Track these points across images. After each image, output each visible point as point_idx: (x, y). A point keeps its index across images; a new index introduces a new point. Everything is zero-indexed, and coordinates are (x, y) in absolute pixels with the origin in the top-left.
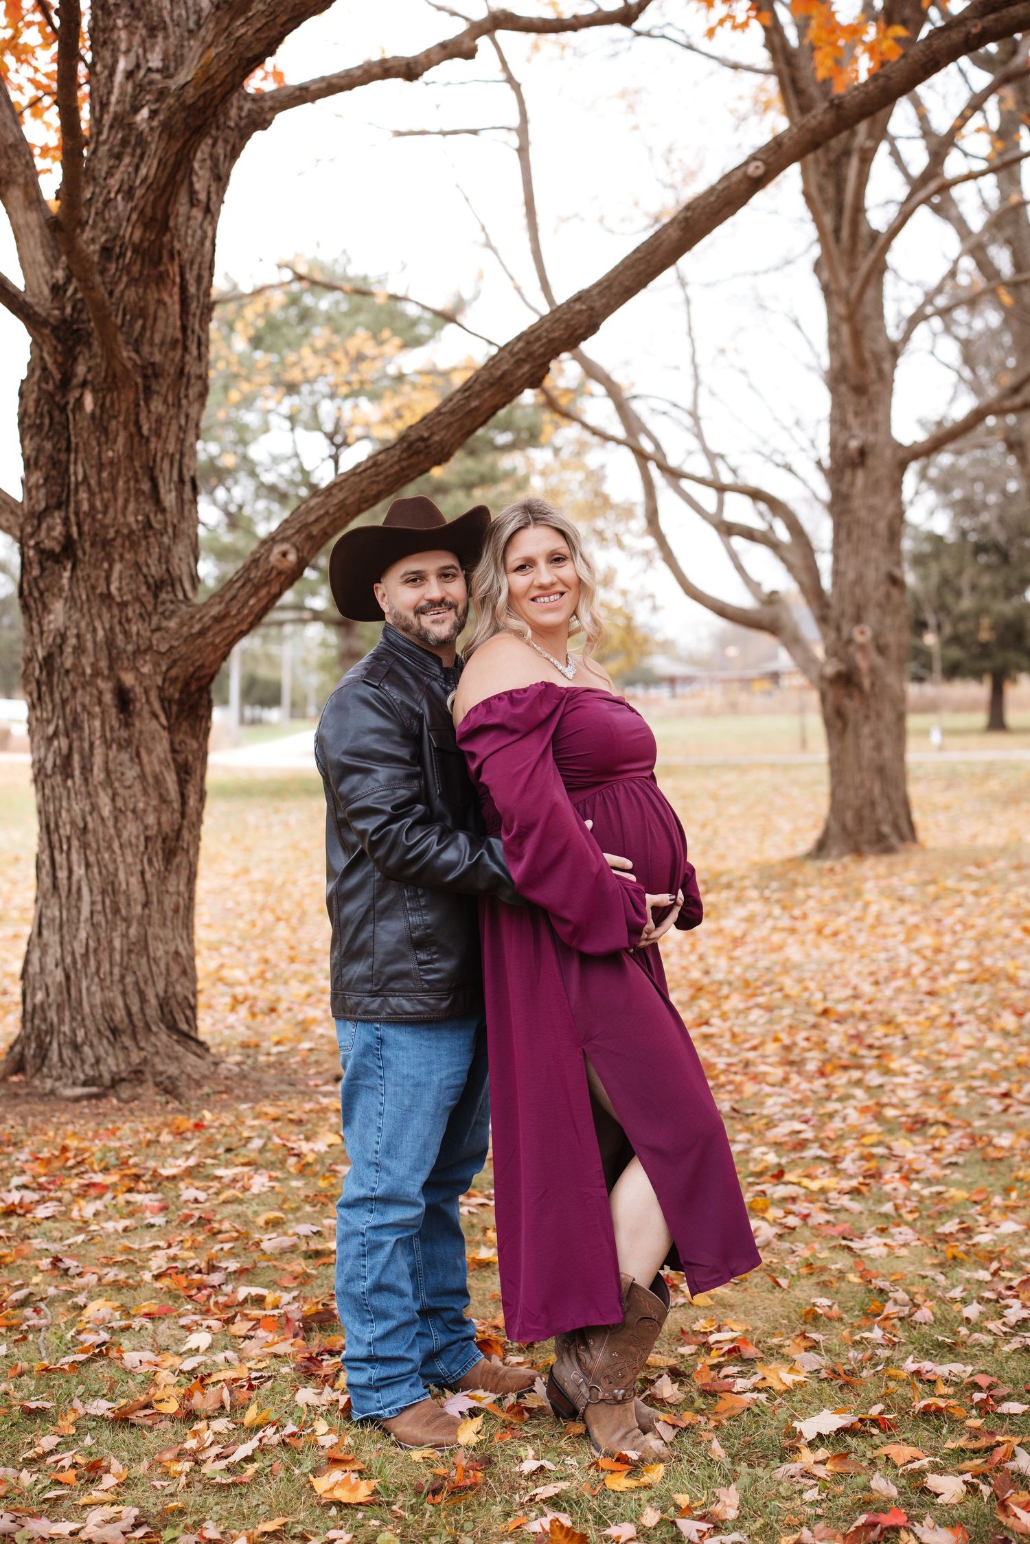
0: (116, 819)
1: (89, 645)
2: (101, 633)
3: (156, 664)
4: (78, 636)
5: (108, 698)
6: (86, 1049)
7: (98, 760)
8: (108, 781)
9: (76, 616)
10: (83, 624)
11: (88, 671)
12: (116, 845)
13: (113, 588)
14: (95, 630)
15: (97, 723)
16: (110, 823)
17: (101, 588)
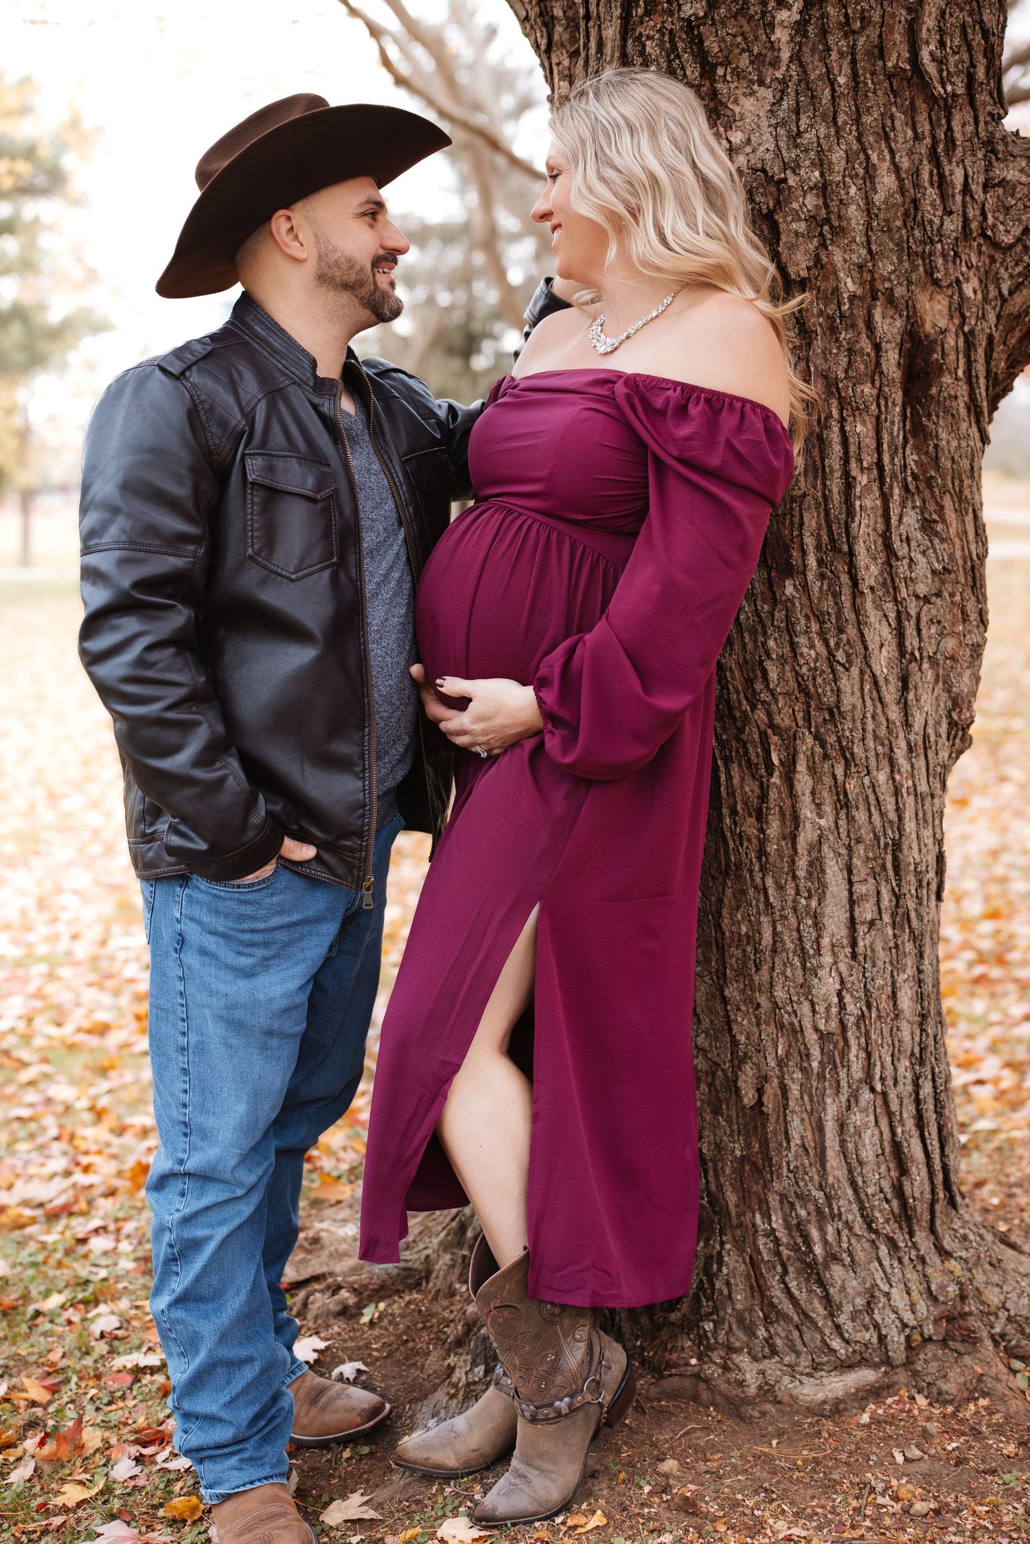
0: (905, 680)
1: (854, 214)
2: (886, 181)
3: (988, 278)
4: (824, 189)
5: (891, 360)
6: (837, 1272)
7: (865, 528)
8: (890, 583)
9: (818, 131)
10: (837, 156)
11: (850, 285)
12: (900, 754)
13: (925, 55)
14: (870, 173)
15: (862, 429)
16: (890, 693)
17: (897, 57)
